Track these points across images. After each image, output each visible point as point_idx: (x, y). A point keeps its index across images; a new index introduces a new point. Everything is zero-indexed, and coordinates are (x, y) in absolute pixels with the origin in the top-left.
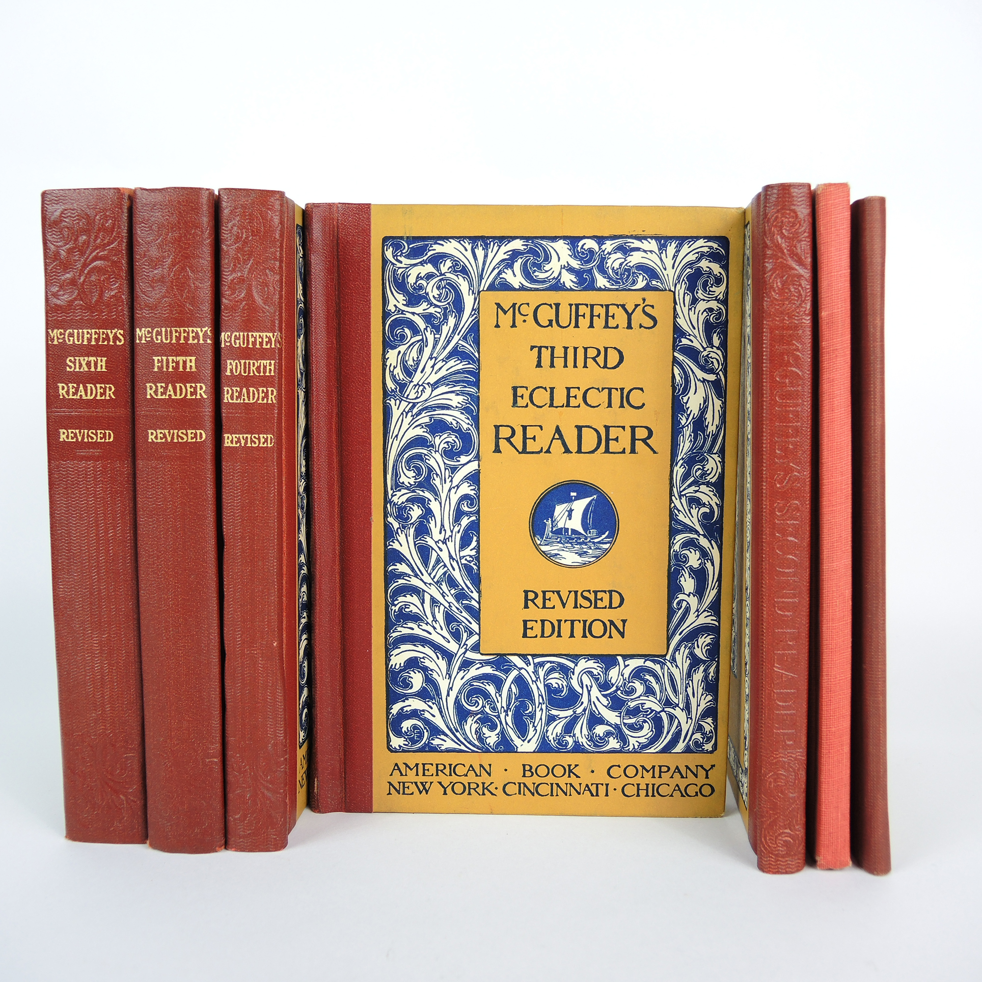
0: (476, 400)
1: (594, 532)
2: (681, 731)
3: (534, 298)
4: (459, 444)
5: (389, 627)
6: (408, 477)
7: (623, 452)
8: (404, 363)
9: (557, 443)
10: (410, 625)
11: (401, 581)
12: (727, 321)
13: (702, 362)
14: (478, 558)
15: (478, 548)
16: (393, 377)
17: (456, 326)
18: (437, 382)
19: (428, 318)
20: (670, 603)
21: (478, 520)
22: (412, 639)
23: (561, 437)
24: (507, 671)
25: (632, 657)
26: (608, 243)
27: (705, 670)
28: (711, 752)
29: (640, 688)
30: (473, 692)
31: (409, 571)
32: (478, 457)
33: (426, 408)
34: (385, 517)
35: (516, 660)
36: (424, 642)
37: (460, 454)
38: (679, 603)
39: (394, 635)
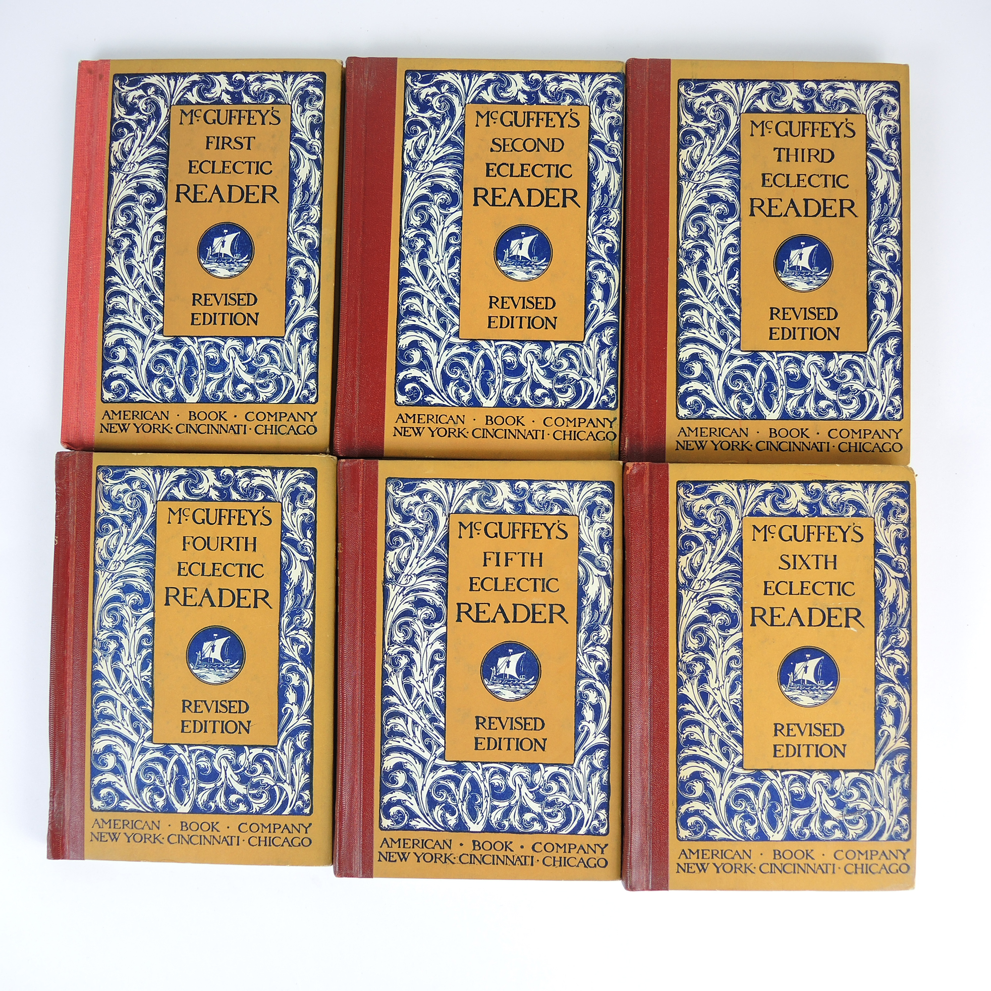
0: (738, 182)
1: (816, 269)
2: (878, 405)
3: (776, 118)
4: (727, 210)
5: (679, 332)
6: (693, 232)
7: (835, 216)
8: (691, 158)
9: (792, 210)
10: (693, 331)
11: (687, 301)
12: (900, 133)
13: (885, 159)
14: (739, 286)
15: (739, 279)
16: (684, 167)
17: (725, 135)
18: (712, 171)
19: (707, 130)
20: (868, 316)
21: (740, 260)
22: (695, 340)
23: (794, 206)
24: (759, 363)
25: (844, 353)
26: (823, 84)
27: (894, 362)
28: (900, 420)
29: (849, 374)
30: (736, 377)
31: (693, 294)
32: (739, 219)
33: (705, 187)
34: (678, 258)
35: (765, 355)
36: (703, 342)
37: (727, 217)
38: (874, 316)
39: (682, 337)
